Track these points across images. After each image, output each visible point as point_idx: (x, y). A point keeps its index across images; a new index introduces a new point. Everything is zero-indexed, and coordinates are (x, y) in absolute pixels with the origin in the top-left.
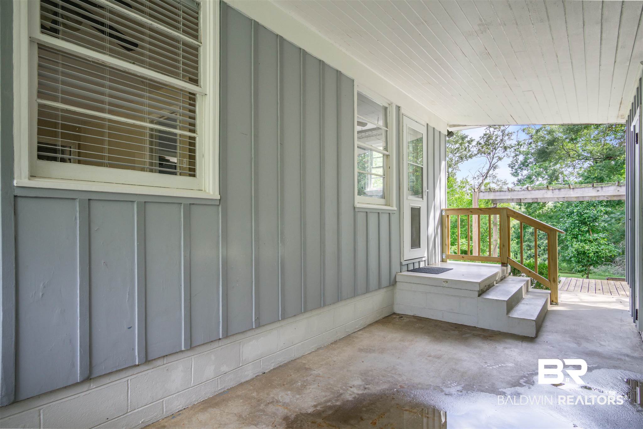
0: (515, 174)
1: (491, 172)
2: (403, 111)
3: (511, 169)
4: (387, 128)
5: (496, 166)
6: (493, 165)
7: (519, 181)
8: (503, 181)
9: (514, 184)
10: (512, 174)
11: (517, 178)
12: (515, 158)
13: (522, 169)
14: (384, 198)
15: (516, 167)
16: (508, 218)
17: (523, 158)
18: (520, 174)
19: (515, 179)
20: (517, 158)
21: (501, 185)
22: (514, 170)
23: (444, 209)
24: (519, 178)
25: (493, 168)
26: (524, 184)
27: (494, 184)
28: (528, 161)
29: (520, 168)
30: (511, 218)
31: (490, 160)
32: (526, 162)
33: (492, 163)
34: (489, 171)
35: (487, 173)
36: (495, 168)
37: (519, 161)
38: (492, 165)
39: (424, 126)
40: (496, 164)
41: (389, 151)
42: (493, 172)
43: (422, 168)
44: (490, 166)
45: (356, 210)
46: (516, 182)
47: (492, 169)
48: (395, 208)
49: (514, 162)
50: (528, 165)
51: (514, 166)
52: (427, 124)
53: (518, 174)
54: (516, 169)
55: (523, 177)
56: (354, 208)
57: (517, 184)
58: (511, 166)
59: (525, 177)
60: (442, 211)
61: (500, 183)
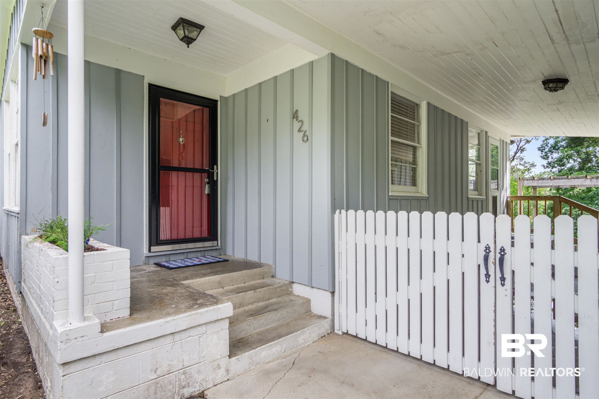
0: (545, 157)
1: (518, 155)
2: (489, 134)
3: (541, 152)
4: (480, 146)
5: (524, 148)
6: (521, 148)
7: (549, 163)
8: (531, 163)
9: (544, 167)
10: (542, 157)
11: (547, 161)
12: (545, 142)
13: (553, 152)
14: (477, 191)
15: (546, 150)
16: (560, 203)
17: (553, 142)
18: (550, 158)
19: (545, 162)
20: (547, 142)
21: (529, 167)
22: (544, 153)
23: (509, 197)
24: (548, 161)
25: (520, 150)
26: (553, 167)
27: (521, 166)
28: (559, 144)
29: (550, 151)
30: (562, 203)
31: (517, 143)
32: (557, 145)
33: (520, 146)
34: (516, 153)
35: (514, 156)
36: (522, 150)
37: (549, 145)
38: (519, 148)
39: (499, 141)
40: (523, 147)
41: (481, 161)
42: (520, 155)
43: (498, 169)
44: (518, 149)
45: (469, 199)
46: (546, 165)
47: (519, 152)
48: (485, 197)
49: (544, 146)
50: (559, 148)
51: (544, 150)
52: (500, 139)
53: (548, 158)
54: (545, 152)
55: (553, 160)
56: (468, 198)
57: (547, 167)
58: (541, 149)
59: (556, 160)
60: (507, 197)
61: (527, 165)
